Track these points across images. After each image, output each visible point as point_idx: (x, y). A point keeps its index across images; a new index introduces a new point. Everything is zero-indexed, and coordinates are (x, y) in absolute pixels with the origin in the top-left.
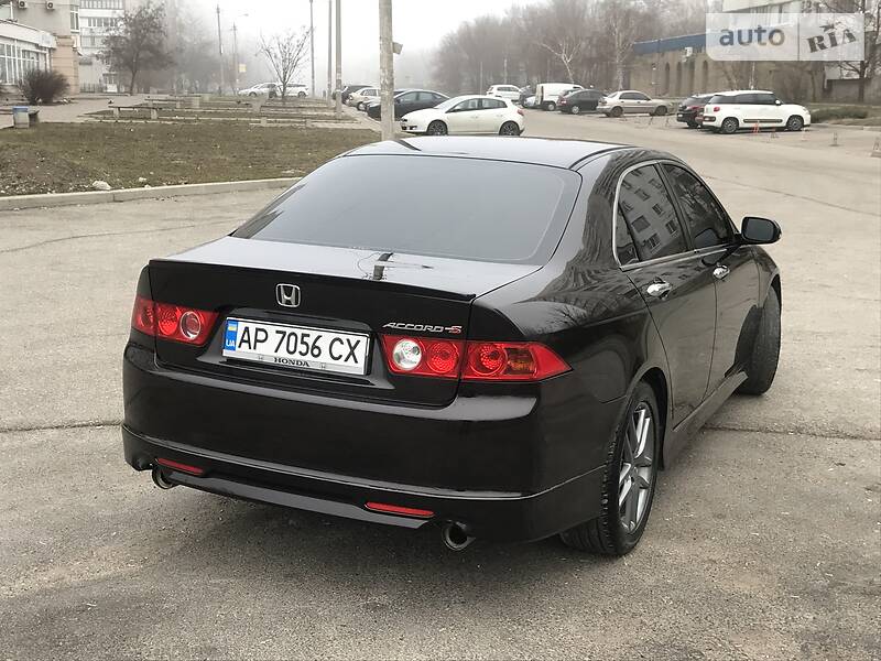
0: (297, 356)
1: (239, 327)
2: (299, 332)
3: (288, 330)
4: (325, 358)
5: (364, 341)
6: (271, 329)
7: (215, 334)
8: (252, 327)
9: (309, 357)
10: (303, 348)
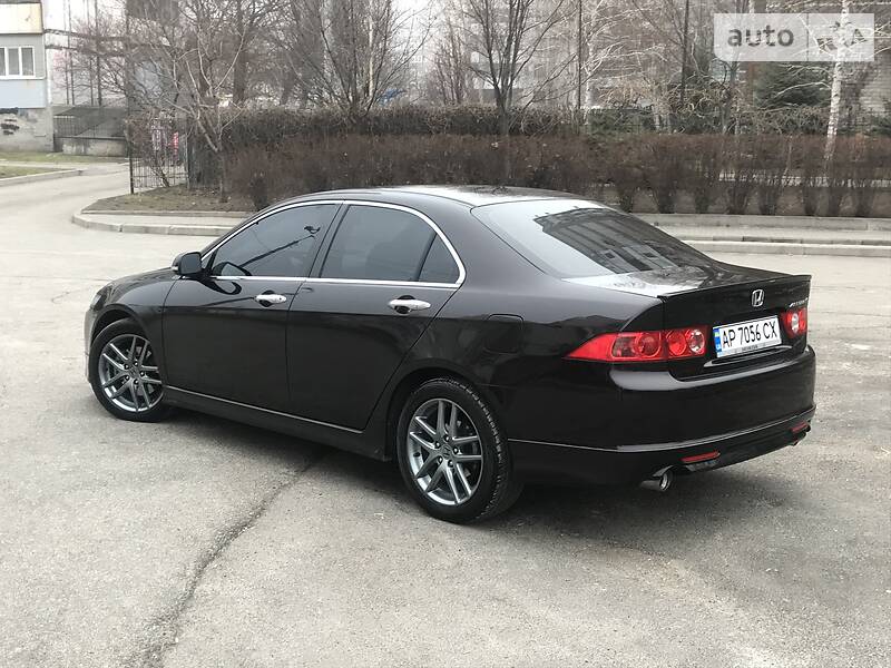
0: (751, 343)
1: (721, 332)
2: (748, 325)
3: (743, 326)
4: (763, 339)
5: (776, 320)
6: (735, 328)
7: (711, 344)
8: (727, 330)
9: (756, 342)
10: (752, 336)
